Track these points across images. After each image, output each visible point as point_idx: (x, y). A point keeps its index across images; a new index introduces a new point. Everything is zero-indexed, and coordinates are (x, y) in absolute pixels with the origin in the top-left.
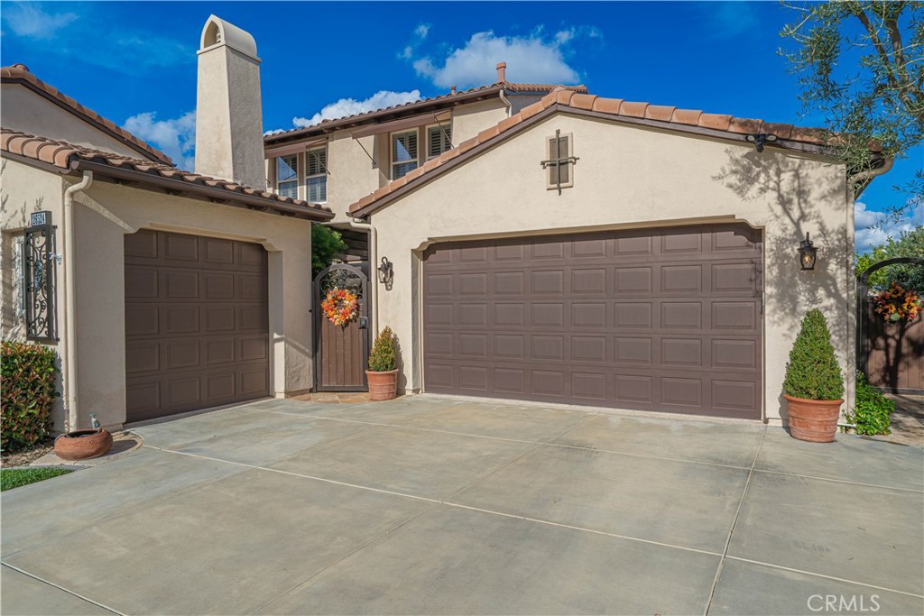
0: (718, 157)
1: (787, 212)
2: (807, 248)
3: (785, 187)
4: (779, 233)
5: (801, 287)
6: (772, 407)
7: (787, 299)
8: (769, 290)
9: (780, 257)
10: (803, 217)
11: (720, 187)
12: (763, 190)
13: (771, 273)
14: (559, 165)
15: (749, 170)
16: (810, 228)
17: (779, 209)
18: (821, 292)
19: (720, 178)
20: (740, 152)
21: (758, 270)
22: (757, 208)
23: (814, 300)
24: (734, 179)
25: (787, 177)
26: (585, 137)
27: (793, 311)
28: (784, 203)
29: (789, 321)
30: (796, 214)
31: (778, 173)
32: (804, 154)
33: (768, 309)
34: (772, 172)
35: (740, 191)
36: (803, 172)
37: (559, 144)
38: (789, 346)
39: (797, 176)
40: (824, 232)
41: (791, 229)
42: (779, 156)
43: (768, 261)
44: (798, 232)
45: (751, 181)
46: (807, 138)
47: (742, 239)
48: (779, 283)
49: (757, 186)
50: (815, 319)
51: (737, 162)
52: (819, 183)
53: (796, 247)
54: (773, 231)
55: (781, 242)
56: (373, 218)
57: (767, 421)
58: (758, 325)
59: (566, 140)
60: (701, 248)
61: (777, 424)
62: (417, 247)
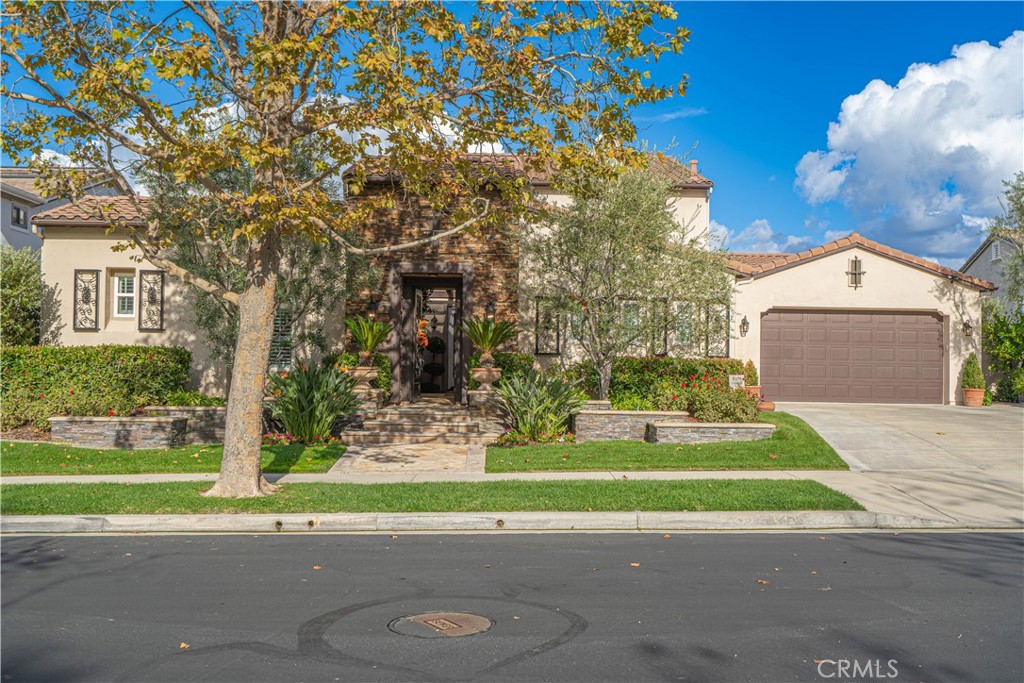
0: (931, 281)
1: (957, 310)
2: (967, 326)
3: (957, 300)
4: (954, 319)
5: (963, 343)
6: (952, 397)
7: (958, 349)
8: (951, 344)
9: (955, 330)
10: (964, 313)
11: (931, 295)
12: (948, 300)
13: (952, 337)
14: (856, 274)
15: (943, 290)
16: (966, 318)
17: (954, 309)
18: (970, 346)
19: (931, 292)
20: (940, 281)
21: (942, 335)
22: (946, 307)
23: (967, 350)
24: (937, 293)
25: (958, 295)
26: (869, 261)
27: (960, 354)
28: (957, 306)
29: (959, 358)
30: (961, 311)
31: (954, 293)
32: (965, 286)
33: (950, 353)
34: (952, 292)
35: (939, 299)
36: (964, 294)
37: (856, 263)
38: (959, 368)
39: (961, 295)
40: (971, 321)
41: (959, 318)
42: (955, 285)
43: (950, 331)
44: (962, 319)
45: (944, 295)
46: (967, 280)
47: (935, 320)
48: (955, 341)
49: (946, 297)
51: (938, 285)
52: (969, 299)
53: (961, 327)
54: (953, 319)
55: (955, 323)
57: (948, 402)
58: (941, 360)
59: (860, 261)
60: (917, 323)
61: (953, 404)
62: (765, 310)
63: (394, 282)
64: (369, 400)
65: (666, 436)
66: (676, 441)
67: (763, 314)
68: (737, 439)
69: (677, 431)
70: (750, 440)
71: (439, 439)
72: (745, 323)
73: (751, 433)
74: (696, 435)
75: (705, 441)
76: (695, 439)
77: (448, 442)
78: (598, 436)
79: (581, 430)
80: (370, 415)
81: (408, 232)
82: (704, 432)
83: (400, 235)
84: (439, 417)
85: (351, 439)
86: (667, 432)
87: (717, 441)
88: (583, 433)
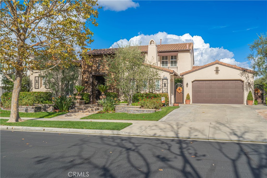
0: (239, 72)
1: (247, 79)
2: (249, 83)
3: (246, 76)
4: (246, 82)
5: (248, 88)
6: (245, 102)
7: (247, 89)
8: (245, 88)
9: (246, 84)
10: (248, 80)
11: (239, 75)
12: (244, 76)
13: (245, 86)
14: (217, 71)
15: (242, 74)
16: (249, 81)
17: (246, 79)
18: (250, 89)
19: (239, 74)
20: (241, 71)
21: (243, 86)
22: (243, 78)
23: (250, 90)
24: (240, 75)
25: (247, 75)
26: (221, 67)
27: (247, 91)
28: (246, 78)
29: (247, 92)
30: (248, 79)
31: (246, 74)
32: (249, 72)
33: (245, 91)
34: (245, 74)
35: (241, 76)
36: (248, 75)
37: (217, 68)
38: (247, 95)
40: (251, 82)
41: (247, 81)
42: (246, 72)
43: (245, 85)
44: (248, 82)
45: (243, 75)
46: (249, 71)
47: (241, 82)
49: (243, 76)
50: (250, 91)
51: (241, 73)
52: (250, 76)
53: (248, 84)
54: (245, 82)
55: (246, 83)
56: (184, 76)
57: (244, 104)
58: (243, 93)
59: (218, 67)
60: (236, 83)
61: (245, 104)
62: (193, 81)
63: (91, 77)
64: (78, 103)
65: (130, 112)
66: (132, 113)
67: (192, 82)
68: (146, 113)
69: (133, 111)
70: (149, 113)
71: (88, 112)
72: (187, 84)
73: (150, 111)
74: (137, 112)
75: (139, 113)
76: (136, 113)
77: (90, 112)
78: (120, 111)
79: (116, 110)
80: (78, 106)
81: (94, 66)
82: (139, 111)
83: (92, 67)
84: (91, 107)
85: (71, 111)
86: (130, 111)
87: (141, 113)
88: (117, 111)
